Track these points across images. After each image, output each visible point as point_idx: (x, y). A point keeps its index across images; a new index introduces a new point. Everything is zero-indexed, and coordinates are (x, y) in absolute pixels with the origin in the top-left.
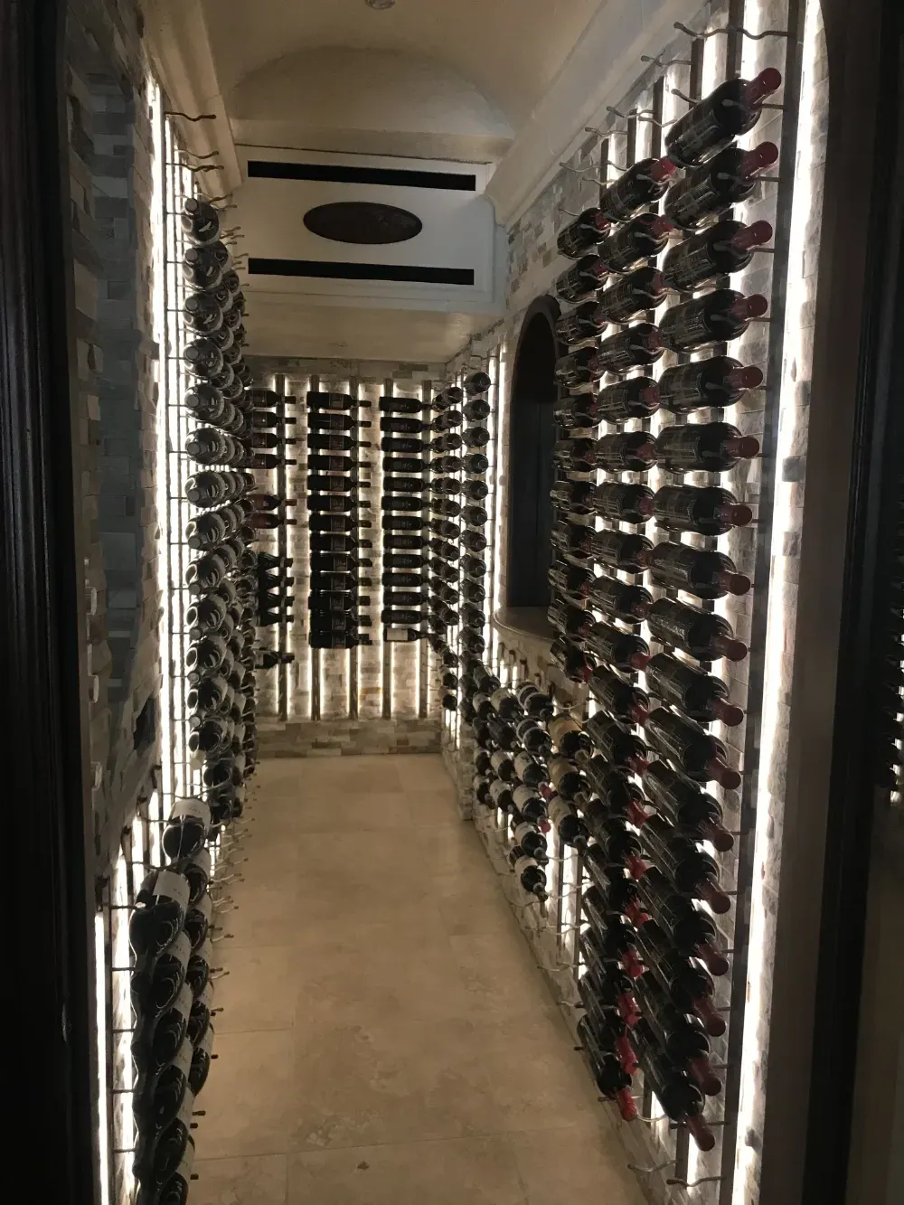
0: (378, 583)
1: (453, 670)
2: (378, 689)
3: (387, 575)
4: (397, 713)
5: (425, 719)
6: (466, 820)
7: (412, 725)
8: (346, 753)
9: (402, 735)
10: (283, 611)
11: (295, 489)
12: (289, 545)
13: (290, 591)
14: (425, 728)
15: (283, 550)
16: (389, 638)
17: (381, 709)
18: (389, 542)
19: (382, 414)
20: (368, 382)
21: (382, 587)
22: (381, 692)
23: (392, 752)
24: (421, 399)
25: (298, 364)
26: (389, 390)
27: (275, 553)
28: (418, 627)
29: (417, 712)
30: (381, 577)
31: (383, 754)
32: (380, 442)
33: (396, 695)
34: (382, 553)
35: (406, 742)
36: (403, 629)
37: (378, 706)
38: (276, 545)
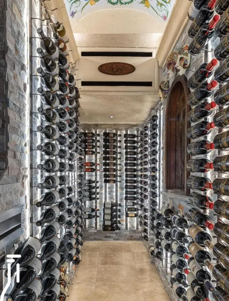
0: (124, 188)
1: (147, 214)
2: (124, 220)
3: (126, 186)
4: (130, 228)
5: (138, 230)
6: (152, 263)
7: (134, 231)
8: (114, 239)
9: (131, 235)
10: (96, 196)
11: (100, 161)
12: (98, 177)
13: (98, 190)
14: (138, 232)
15: (96, 178)
16: (127, 205)
17: (125, 226)
18: (127, 176)
19: (125, 139)
20: (121, 130)
21: (125, 190)
22: (125, 221)
23: (128, 239)
24: (136, 134)
25: (101, 126)
26: (127, 132)
27: (94, 180)
28: (136, 201)
29: (136, 227)
30: (124, 187)
31: (125, 240)
32: (124, 147)
33: (130, 222)
34: (125, 179)
35: (132, 237)
36: (131, 202)
37: (124, 225)
38: (94, 177)
